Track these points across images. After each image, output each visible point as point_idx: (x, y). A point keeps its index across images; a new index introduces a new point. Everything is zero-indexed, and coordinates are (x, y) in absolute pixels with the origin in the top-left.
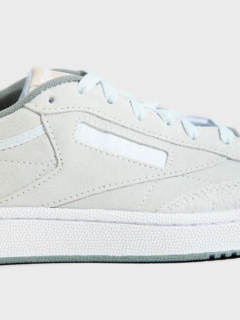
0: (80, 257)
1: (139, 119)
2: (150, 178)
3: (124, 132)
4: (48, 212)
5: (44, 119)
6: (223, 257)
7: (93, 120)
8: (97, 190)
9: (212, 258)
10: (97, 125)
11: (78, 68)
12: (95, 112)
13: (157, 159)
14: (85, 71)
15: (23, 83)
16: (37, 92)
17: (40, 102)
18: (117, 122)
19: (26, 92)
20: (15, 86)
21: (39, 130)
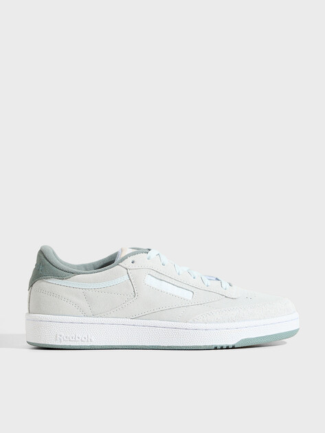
0: (145, 346)
1: (179, 274)
2: (184, 305)
3: (171, 281)
4: (129, 321)
5: (129, 271)
6: (222, 348)
7: (154, 273)
8: (156, 310)
9: (216, 348)
10: (156, 276)
11: (146, 247)
12: (156, 269)
13: (188, 295)
14: (150, 248)
15: (116, 255)
16: (126, 257)
17: (127, 263)
18: (167, 274)
19: (118, 259)
20: (111, 256)
21: (126, 277)
